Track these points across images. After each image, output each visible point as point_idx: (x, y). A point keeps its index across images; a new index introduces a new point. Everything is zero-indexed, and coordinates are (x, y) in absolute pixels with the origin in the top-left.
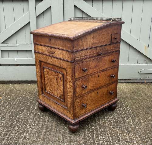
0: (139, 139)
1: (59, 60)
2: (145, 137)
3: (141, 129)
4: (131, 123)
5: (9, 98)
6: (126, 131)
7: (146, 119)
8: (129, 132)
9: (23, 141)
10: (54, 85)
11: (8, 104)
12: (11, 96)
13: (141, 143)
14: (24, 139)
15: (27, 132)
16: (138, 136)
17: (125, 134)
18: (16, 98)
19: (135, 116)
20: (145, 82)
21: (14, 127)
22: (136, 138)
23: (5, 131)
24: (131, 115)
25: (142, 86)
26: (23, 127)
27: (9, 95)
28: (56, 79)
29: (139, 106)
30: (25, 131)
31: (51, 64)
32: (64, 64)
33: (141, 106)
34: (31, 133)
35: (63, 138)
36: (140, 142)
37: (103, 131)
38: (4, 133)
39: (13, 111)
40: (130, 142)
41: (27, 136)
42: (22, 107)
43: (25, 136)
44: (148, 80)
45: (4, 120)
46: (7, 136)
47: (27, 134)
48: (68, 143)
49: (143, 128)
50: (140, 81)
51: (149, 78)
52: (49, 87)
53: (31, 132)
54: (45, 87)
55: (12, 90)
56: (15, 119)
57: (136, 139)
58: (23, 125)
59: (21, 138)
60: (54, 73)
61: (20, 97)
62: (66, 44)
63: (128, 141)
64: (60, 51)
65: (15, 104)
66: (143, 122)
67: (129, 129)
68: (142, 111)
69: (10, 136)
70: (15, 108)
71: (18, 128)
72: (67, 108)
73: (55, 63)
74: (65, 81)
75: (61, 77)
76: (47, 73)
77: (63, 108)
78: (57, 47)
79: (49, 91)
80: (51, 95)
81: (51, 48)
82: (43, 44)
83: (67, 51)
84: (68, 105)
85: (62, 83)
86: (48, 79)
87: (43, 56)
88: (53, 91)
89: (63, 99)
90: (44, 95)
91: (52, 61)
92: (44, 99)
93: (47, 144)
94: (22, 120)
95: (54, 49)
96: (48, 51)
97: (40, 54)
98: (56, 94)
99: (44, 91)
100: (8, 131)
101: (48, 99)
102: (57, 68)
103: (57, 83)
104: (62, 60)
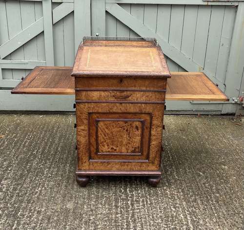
0: (182, 194)
1: (139, 105)
2: (189, 191)
3: (185, 181)
4: (175, 173)
5: (15, 137)
6: (167, 184)
7: (193, 167)
8: (170, 184)
9: (38, 198)
10: (120, 140)
11: (15, 146)
12: (17, 135)
13: (183, 199)
14: (39, 195)
15: (43, 186)
16: (180, 191)
17: (165, 188)
18: (24, 138)
19: (180, 164)
20: (199, 114)
21: (25, 179)
22: (178, 192)
23: (14, 185)
24: (175, 163)
25: (194, 120)
26: (37, 178)
27: (14, 133)
28: (127, 131)
29: (186, 150)
30: (40, 184)
31: (120, 112)
32: (148, 108)
34: (47, 188)
35: (89, 193)
36: (182, 197)
38: (12, 187)
39: (22, 156)
41: (43, 191)
42: (34, 151)
43: (41, 191)
44: (203, 112)
45: (11, 170)
46: (17, 191)
49: (188, 179)
50: (192, 113)
51: (204, 109)
52: (108, 145)
53: (48, 185)
54: (97, 148)
55: (18, 125)
56: (25, 167)
57: (178, 194)
58: (37, 176)
59: (36, 194)
60: (121, 123)
61: (29, 135)
62: (155, 83)
63: (168, 197)
64: (142, 93)
65: (24, 146)
66: (189, 172)
67: (171, 181)
68: (190, 157)
69: (21, 191)
70: (25, 152)
71: (31, 181)
72: (147, 161)
73: (128, 110)
74: (147, 128)
75: (138, 125)
76: (104, 127)
77: (139, 164)
78: (136, 89)
79: (108, 150)
80: (112, 155)
81: (123, 91)
82: (101, 88)
83: (155, 92)
84: (151, 156)
85: (139, 132)
86: (106, 135)
87: (99, 105)
88: (118, 149)
89: (139, 152)
90: (95, 160)
91: (123, 109)
92: (95, 165)
93: (69, 201)
94: (35, 169)
95: (128, 92)
96: (114, 96)
97: (93, 104)
98: (124, 150)
99: (92, 155)
100: (18, 184)
101: (104, 162)
102: (130, 116)
103: (129, 134)
104: (144, 103)
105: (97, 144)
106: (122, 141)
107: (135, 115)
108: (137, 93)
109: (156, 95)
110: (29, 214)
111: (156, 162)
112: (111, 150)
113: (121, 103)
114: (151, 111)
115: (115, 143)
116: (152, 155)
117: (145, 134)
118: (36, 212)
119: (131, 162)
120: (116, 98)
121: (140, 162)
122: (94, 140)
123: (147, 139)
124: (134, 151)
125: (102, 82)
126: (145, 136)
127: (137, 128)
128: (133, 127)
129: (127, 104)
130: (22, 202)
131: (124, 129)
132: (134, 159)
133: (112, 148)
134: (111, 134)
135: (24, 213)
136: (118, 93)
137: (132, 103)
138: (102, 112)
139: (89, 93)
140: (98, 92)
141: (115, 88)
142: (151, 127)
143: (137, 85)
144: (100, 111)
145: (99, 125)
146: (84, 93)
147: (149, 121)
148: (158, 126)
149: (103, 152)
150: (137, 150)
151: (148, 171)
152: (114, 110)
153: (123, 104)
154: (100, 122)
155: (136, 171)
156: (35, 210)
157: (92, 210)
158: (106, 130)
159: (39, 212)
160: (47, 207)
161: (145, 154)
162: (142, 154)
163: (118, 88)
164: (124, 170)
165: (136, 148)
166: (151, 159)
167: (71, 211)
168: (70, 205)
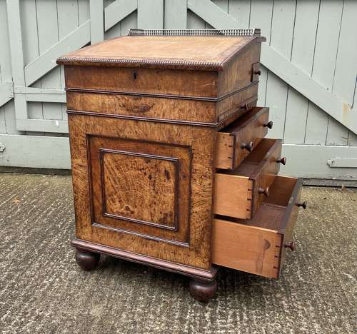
0: (311, 308)
1: (168, 126)
2: (326, 305)
3: (318, 286)
4: (298, 272)
5: (35, 203)
6: (283, 289)
7: (334, 265)
8: (290, 290)
9: (44, 294)
10: (140, 194)
11: (31, 215)
12: (39, 200)
14: (47, 289)
15: (57, 277)
16: (309, 303)
17: (278, 295)
18: (48, 205)
19: (308, 257)
20: (343, 186)
21: (32, 262)
22: (305, 305)
23: (11, 271)
24: (300, 255)
25: (335, 195)
26: (52, 263)
27: (35, 198)
28: (150, 178)
29: (321, 237)
30: (54, 272)
31: (136, 138)
32: (184, 135)
33: (325, 236)
34: (65, 279)
35: (134, 293)
37: (229, 284)
38: (6, 273)
39: (38, 229)
40: (288, 315)
41: (55, 285)
42: (58, 223)
43: (51, 284)
44: (350, 183)
45: (13, 248)
46: (13, 281)
47: (57, 279)
48: (143, 306)
49: (324, 284)
50: (331, 183)
51: (351, 177)
52: (120, 201)
53: (67, 275)
54: (104, 204)
55: (45, 188)
56: (37, 246)
57: (304, 308)
58: (52, 259)
59: (42, 287)
60: (140, 161)
61: (58, 202)
62: (196, 82)
63: (284, 311)
64: (172, 102)
65: (44, 217)
66: (326, 273)
67: (291, 285)
68: (328, 248)
69: (18, 280)
70: (43, 224)
71: (40, 266)
72: (187, 245)
73: (149, 136)
74: (184, 177)
75: (168, 169)
76: (113, 165)
77: (173, 248)
78: (162, 93)
79: (121, 211)
80: (127, 221)
81: (139, 96)
82: (103, 89)
83: (197, 100)
84: (192, 236)
85: (171, 184)
86: (117, 180)
87: (102, 121)
88: (136, 210)
89: (171, 224)
90: (101, 226)
91: (140, 132)
92: (101, 234)
93: (96, 303)
94: (53, 249)
95: (149, 100)
96: (124, 106)
97: (92, 118)
98: (146, 215)
99: (98, 216)
100: (18, 270)
101: (115, 232)
102: (153, 148)
103: (154, 186)
104: (177, 124)
105: (104, 196)
106: (142, 197)
107: (163, 148)
108: (163, 101)
109: (198, 109)
110: (20, 319)
111: (203, 251)
112: (125, 212)
113: (137, 121)
114: (189, 143)
115: (132, 199)
116: (195, 235)
117: (181, 189)
118: (33, 317)
119: (158, 242)
120: (128, 110)
121: (174, 245)
122: (98, 187)
123: (186, 201)
124: (163, 221)
125: (104, 76)
126: (182, 193)
127: (167, 174)
128: (160, 171)
129: (147, 123)
130: (14, 298)
131: (145, 174)
132: (164, 236)
133: (127, 209)
134: (124, 181)
135: (13, 318)
136: (131, 101)
137: (155, 122)
138: (107, 135)
139: (86, 96)
140: (100, 96)
141: (125, 90)
142: (191, 177)
143: (163, 86)
144: (104, 133)
145: (105, 160)
146: (78, 97)
147: (188, 163)
148: (206, 176)
149: (114, 213)
150: (169, 219)
151: (189, 265)
152: (127, 133)
153: (141, 123)
154: (107, 155)
155: (166, 260)
156: (32, 314)
157: (135, 323)
158: (117, 172)
159: (38, 318)
160: (56, 310)
161: (183, 229)
162: (178, 230)
163: (131, 91)
164: (146, 255)
165: (166, 214)
166: (192, 242)
167: (97, 321)
168: (96, 311)
